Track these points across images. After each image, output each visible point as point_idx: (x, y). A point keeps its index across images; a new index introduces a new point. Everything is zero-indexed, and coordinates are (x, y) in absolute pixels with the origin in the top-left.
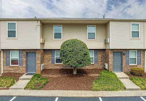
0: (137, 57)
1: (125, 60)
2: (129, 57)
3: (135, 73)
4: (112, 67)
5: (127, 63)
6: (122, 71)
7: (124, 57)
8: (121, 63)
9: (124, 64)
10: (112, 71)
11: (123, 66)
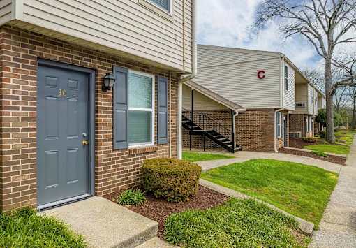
0: (153, 110)
1: (109, 120)
2: (126, 104)
3: (170, 190)
4: (28, 177)
5: (120, 140)
6: (90, 187)
7: (104, 102)
8: (88, 138)
9: (104, 145)
10: (30, 202)
11: (101, 157)
